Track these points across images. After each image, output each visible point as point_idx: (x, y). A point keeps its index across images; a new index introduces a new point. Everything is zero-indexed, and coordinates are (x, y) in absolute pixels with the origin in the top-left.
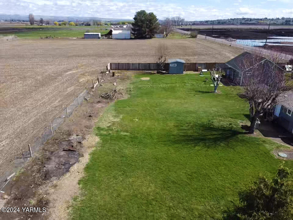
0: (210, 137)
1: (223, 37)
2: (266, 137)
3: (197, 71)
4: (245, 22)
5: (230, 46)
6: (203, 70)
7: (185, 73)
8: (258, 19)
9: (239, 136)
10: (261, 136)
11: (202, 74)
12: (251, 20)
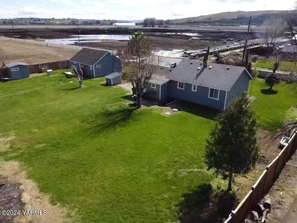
0: (116, 120)
1: (29, 38)
2: (149, 106)
3: (42, 73)
4: (34, 22)
5: (47, 45)
6: (48, 71)
7: (31, 76)
8: (46, 19)
9: (134, 111)
10: (146, 107)
11: (50, 74)
12: (39, 20)
